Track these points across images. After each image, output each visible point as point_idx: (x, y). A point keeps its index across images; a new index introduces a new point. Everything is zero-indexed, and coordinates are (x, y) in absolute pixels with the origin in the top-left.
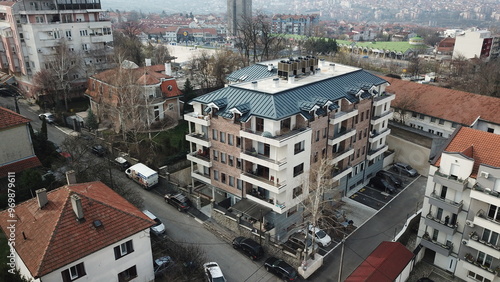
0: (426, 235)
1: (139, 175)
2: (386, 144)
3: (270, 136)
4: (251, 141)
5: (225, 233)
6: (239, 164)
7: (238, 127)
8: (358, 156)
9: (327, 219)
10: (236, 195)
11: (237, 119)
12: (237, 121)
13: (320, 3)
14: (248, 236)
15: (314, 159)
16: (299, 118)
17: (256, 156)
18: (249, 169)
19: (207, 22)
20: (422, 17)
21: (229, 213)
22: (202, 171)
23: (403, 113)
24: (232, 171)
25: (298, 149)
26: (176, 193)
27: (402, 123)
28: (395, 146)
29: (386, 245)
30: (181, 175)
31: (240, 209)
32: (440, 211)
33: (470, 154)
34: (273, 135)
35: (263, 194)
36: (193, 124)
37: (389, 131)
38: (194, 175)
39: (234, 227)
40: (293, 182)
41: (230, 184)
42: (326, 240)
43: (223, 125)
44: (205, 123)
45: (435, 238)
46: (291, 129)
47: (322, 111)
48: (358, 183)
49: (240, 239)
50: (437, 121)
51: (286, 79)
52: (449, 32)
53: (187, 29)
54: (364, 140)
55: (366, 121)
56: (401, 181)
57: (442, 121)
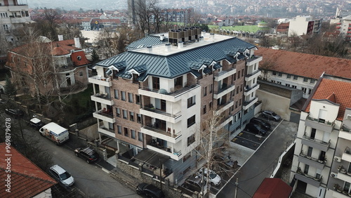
0: (299, 169)
1: (51, 132)
2: (256, 96)
3: (166, 93)
4: (149, 98)
5: (129, 180)
6: (139, 119)
7: (136, 86)
8: (236, 107)
9: (219, 164)
10: (138, 146)
11: (136, 79)
12: (135, 81)
13: (193, 3)
14: (150, 182)
15: (204, 111)
16: (189, 76)
17: (153, 111)
18: (148, 122)
19: (113, 15)
21: (132, 162)
22: (107, 127)
23: (265, 73)
24: (132, 125)
25: (191, 103)
26: (85, 147)
27: (265, 80)
28: (262, 98)
29: (267, 180)
30: (89, 131)
31: (142, 158)
32: (310, 149)
34: (169, 91)
35: (161, 144)
36: (97, 86)
37: (258, 86)
38: (100, 130)
39: (137, 175)
40: (187, 132)
41: (132, 137)
42: (217, 180)
43: (123, 85)
44: (107, 84)
45: (306, 172)
46: (184, 85)
47: (208, 70)
48: (237, 129)
49: (142, 185)
50: (292, 77)
51: (176, 45)
52: (281, 21)
53: (98, 20)
54: (241, 93)
55: (242, 78)
56: (269, 125)
57: (296, 77)
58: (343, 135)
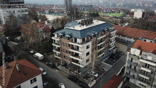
0: (127, 73)
1: (38, 56)
2: (114, 45)
4: (73, 45)
5: (65, 74)
6: (69, 52)
7: (69, 41)
8: (106, 49)
9: (97, 69)
10: (69, 62)
11: (69, 39)
13: (93, 1)
14: (72, 75)
15: (93, 50)
16: (88, 38)
17: (75, 50)
18: (73, 54)
19: (58, 7)
20: (124, 6)
21: (67, 68)
22: (58, 55)
23: (119, 36)
24: (67, 55)
25: (88, 47)
26: (50, 62)
27: (119, 39)
28: (117, 46)
29: (115, 76)
30: (51, 56)
31: (70, 66)
32: (131, 65)
33: (139, 48)
34: (80, 43)
35: (77, 62)
36: (54, 40)
37: (115, 41)
38: (55, 56)
39: (68, 72)
40: (86, 58)
41: (67, 59)
42: (97, 75)
43: (64, 40)
44: (58, 40)
45: (129, 74)
46: (85, 41)
47: (95, 36)
48: (106, 57)
49: (70, 76)
50: (129, 38)
52: (132, 10)
53: (52, 10)
54: (108, 44)
55: (108, 38)
56: (119, 56)
57: (131, 38)
58: (141, 60)
